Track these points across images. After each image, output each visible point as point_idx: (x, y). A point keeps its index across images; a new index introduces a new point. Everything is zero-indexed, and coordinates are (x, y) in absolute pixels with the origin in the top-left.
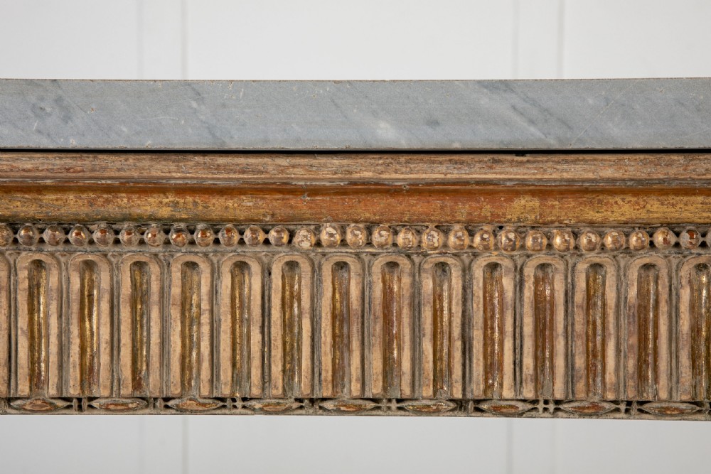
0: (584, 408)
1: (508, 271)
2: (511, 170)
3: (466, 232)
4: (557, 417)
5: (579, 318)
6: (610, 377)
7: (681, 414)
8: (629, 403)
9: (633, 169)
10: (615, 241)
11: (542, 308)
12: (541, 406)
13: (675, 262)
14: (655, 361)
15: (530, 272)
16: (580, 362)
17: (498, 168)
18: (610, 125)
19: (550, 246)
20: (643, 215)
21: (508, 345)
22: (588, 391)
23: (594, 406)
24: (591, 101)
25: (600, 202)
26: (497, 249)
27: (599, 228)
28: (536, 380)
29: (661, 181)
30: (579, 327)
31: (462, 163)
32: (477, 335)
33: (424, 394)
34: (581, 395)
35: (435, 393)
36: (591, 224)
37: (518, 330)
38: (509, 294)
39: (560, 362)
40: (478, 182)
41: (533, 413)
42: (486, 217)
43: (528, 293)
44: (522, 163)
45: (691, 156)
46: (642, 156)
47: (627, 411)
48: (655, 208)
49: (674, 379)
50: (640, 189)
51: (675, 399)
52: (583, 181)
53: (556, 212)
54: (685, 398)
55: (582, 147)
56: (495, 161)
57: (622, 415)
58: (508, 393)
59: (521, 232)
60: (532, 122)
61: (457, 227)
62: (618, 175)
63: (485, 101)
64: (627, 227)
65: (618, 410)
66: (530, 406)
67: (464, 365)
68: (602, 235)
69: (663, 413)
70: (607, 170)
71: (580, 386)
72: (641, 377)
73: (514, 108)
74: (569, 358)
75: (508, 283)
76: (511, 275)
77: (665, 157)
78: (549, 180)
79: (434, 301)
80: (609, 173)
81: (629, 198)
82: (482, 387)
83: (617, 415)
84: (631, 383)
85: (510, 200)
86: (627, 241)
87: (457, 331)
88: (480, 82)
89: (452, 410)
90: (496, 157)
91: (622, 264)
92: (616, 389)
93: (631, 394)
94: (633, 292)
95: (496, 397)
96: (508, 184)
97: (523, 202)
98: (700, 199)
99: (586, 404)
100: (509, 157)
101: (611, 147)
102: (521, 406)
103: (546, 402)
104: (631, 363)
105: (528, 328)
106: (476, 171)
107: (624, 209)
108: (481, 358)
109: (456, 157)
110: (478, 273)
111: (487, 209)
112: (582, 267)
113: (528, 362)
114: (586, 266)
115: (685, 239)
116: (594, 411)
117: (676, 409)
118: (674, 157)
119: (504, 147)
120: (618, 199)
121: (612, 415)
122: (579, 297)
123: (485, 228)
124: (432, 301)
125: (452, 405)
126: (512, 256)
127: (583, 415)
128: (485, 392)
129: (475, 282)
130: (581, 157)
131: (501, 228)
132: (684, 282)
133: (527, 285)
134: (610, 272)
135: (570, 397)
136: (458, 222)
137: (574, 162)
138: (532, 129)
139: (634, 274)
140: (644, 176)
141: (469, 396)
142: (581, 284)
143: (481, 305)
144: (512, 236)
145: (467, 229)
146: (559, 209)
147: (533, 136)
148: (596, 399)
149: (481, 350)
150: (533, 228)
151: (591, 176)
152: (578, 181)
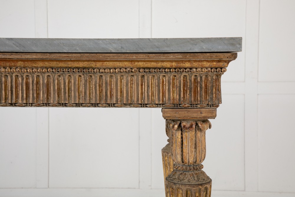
0: (37, 105)
1: (20, 76)
2: (15, 56)
3: (9, 69)
4: (32, 107)
5: (35, 86)
6: (41, 98)
7: (56, 106)
8: (46, 104)
9: (39, 56)
10: (40, 70)
11: (27, 84)
12: (28, 105)
13: (54, 75)
14: (51, 95)
15: (24, 77)
16: (35, 95)
17: (12, 56)
18: (33, 47)
19: (27, 71)
20: (45, 66)
21: (20, 92)
22: (37, 102)
23: (39, 104)
24: (29, 43)
25: (36, 63)
26: (16, 72)
27: (37, 68)
28: (26, 99)
29: (45, 59)
30: (35, 88)
31: (5, 54)
32: (14, 90)
33: (3, 102)
34: (35, 102)
35: (5, 102)
36: (35, 67)
37: (23, 89)
38: (21, 81)
39: (31, 95)
40: (9, 58)
41: (27, 106)
42: (13, 66)
43: (24, 81)
44: (17, 55)
45: (51, 54)
46: (41, 54)
47: (46, 105)
48: (47, 64)
49: (54, 99)
50: (43, 60)
51: (55, 103)
52: (30, 58)
53: (27, 65)
54: (56, 102)
55: (28, 52)
56: (11, 54)
57: (45, 106)
58: (20, 102)
59: (21, 69)
60: (17, 46)
61: (8, 67)
62: (37, 57)
63: (7, 42)
64: (42, 68)
65: (44, 105)
66: (26, 105)
67: (11, 96)
68: (38, 69)
69: (53, 106)
70: (34, 56)
71: (35, 100)
72: (48, 99)
73: (13, 43)
74: (33, 94)
75: (20, 79)
76: (21, 77)
77: (46, 54)
78: (23, 58)
79: (5, 83)
80: (34, 57)
81: (41, 62)
82: (15, 100)
83: (44, 106)
84: (45, 100)
85: (17, 62)
86: (43, 71)
87: (10, 89)
88: (6, 38)
89: (10, 105)
90: (12, 53)
91: (43, 75)
92: (42, 101)
93: (46, 102)
94: (46, 81)
95: (18, 103)
96: (15, 59)
97: (20, 62)
98: (55, 62)
99: (37, 104)
100: (14, 53)
101: (33, 52)
102: (23, 104)
103: (29, 104)
104: (46, 96)
105: (24, 88)
106: (8, 56)
107: (40, 64)
108: (15, 95)
109: (3, 53)
110: (14, 77)
111: (13, 64)
112: (35, 76)
113: (25, 95)
114: (36, 76)
115: (54, 70)
116: (39, 105)
117: (55, 105)
118: (47, 54)
119: (11, 51)
120: (39, 62)
121: (43, 106)
122: (35, 82)
123: (14, 68)
124: (4, 83)
125: (9, 104)
126: (20, 74)
127: (37, 106)
128: (16, 101)
129: (13, 79)
130: (29, 54)
131: (17, 68)
132: (56, 79)
133: (24, 79)
134: (41, 77)
135: (33, 103)
136: (7, 66)
137: (28, 55)
138: (17, 48)
139: (46, 77)
140: (42, 58)
141: (13, 103)
142: (35, 79)
143: (15, 84)
144: (19, 69)
145: (10, 68)
146: (27, 64)
147: (17, 49)
148: (39, 103)
149: (15, 93)
150: (24, 68)
151: (31, 57)
152: (29, 58)
